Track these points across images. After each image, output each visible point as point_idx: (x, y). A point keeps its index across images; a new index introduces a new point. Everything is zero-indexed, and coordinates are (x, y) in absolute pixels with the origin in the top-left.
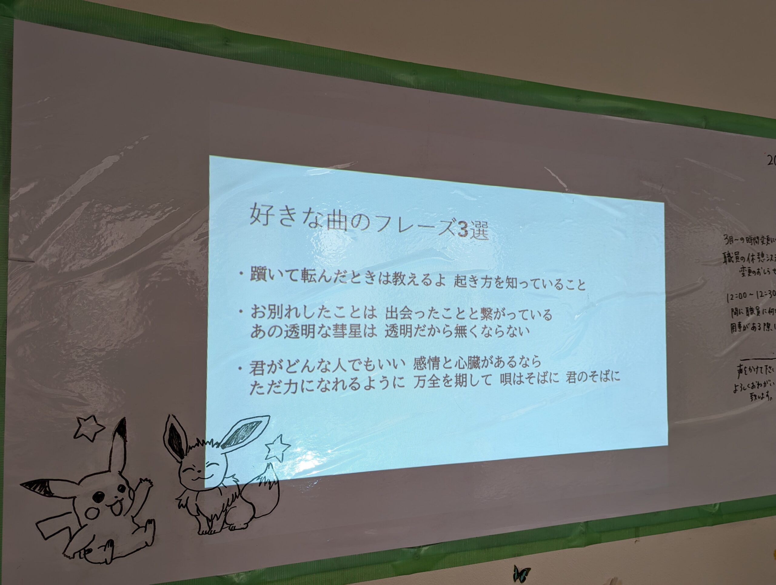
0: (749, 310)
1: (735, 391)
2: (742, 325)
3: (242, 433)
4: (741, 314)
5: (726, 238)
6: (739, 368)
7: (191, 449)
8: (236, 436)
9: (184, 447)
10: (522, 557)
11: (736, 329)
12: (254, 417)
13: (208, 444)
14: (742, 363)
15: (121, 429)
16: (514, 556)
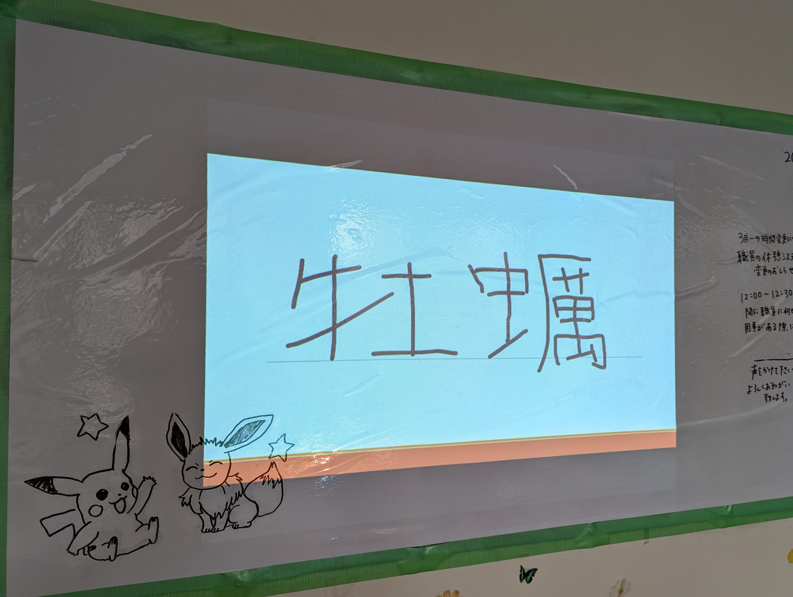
0: (764, 310)
1: (749, 392)
2: (757, 326)
3: (245, 432)
4: (756, 313)
5: (741, 237)
6: (753, 369)
7: (194, 448)
8: (239, 435)
9: (187, 445)
10: (528, 557)
11: (750, 330)
12: (258, 417)
13: (211, 442)
14: (756, 363)
15: (124, 427)
16: (520, 556)
